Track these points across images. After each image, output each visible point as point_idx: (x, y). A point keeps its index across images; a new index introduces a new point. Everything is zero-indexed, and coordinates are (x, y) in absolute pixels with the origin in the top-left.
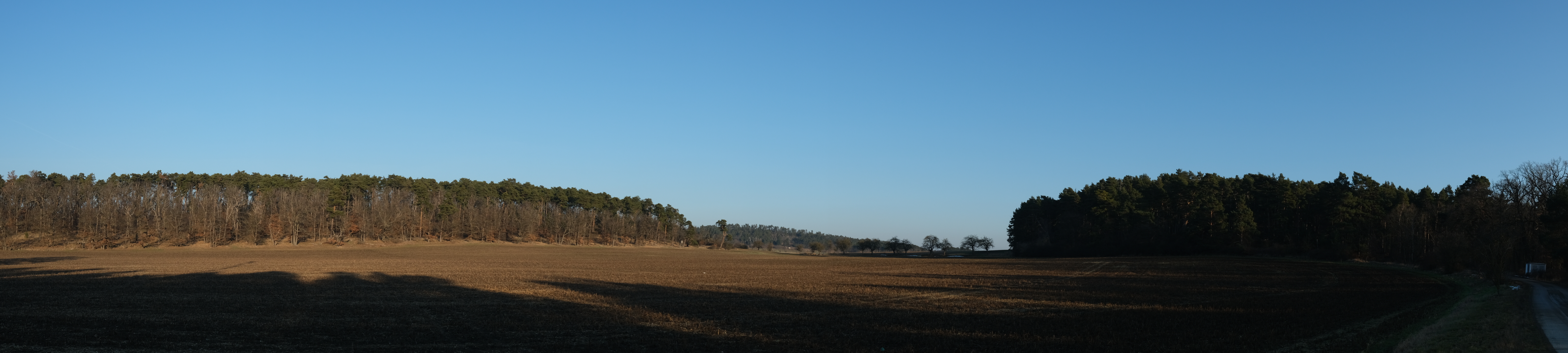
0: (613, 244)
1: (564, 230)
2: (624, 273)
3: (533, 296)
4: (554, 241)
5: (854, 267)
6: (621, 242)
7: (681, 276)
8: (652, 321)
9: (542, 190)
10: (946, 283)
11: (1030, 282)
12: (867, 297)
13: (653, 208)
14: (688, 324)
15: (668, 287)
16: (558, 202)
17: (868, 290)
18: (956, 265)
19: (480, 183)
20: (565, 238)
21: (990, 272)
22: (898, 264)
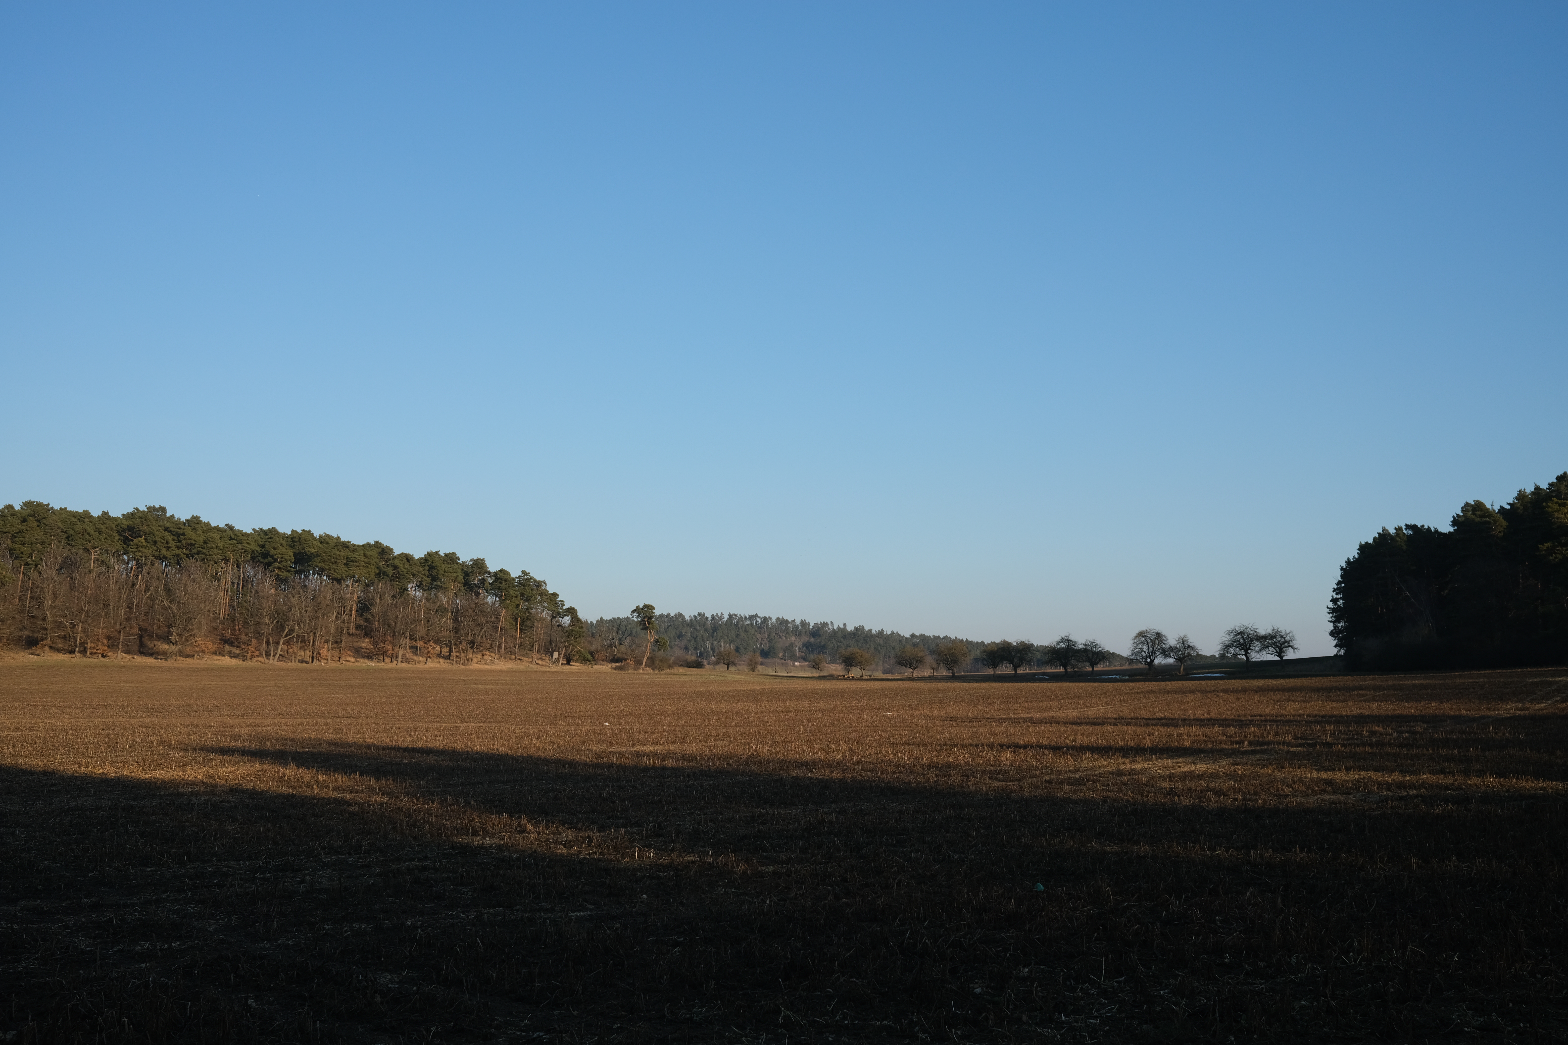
0: (400, 660)
1: (283, 628)
2: (425, 725)
3: (204, 783)
4: (257, 653)
5: (975, 706)
6: (417, 655)
7: (553, 731)
8: (486, 833)
9: (230, 534)
10: (1186, 736)
11: (1389, 730)
12: (1006, 772)
13: (490, 580)
14: (566, 836)
15: (523, 757)
16: (269, 564)
17: (1008, 755)
18: (1209, 695)
19: (75, 514)
20: (285, 647)
21: (1292, 708)
22: (1075, 696)
